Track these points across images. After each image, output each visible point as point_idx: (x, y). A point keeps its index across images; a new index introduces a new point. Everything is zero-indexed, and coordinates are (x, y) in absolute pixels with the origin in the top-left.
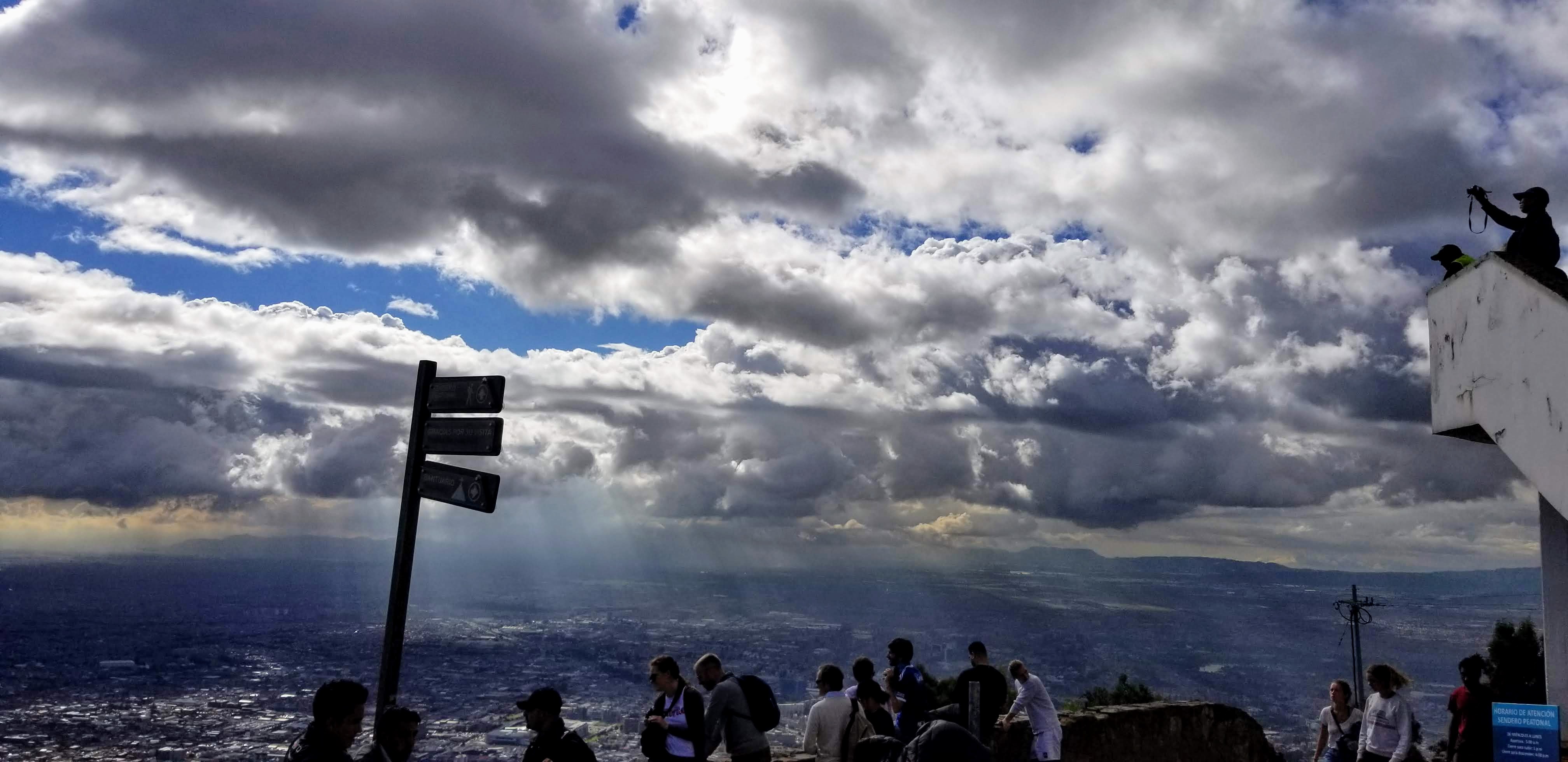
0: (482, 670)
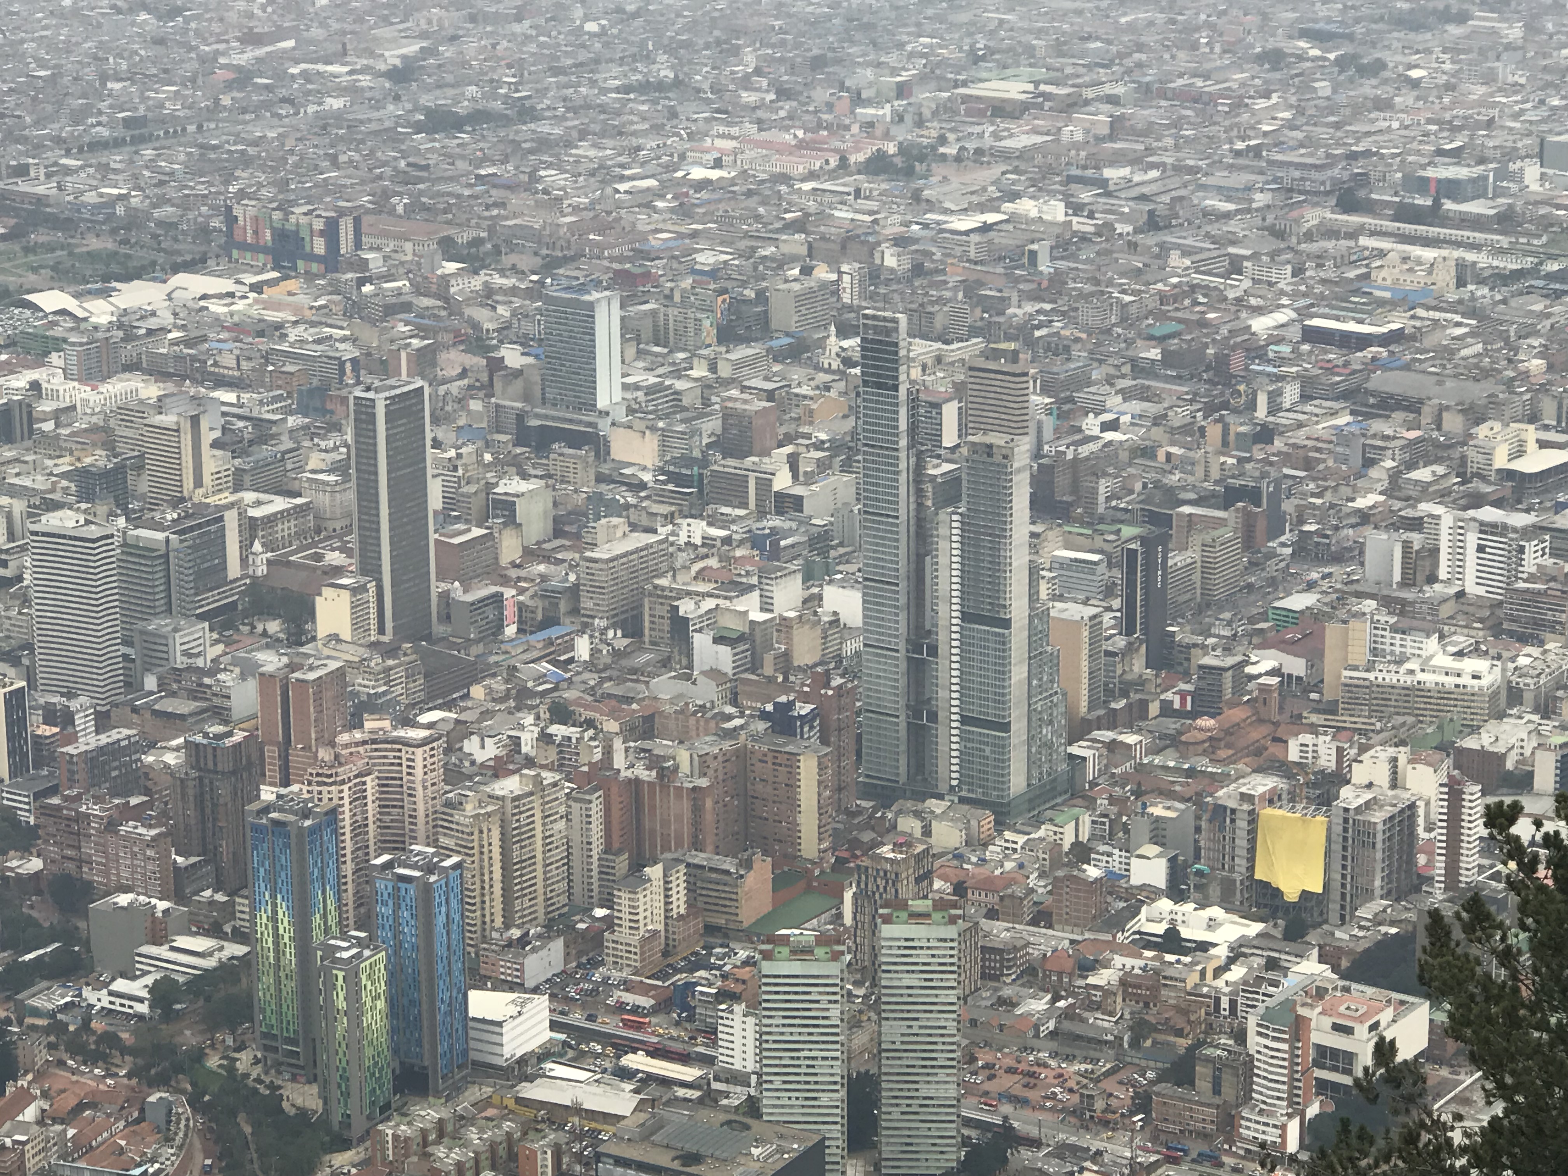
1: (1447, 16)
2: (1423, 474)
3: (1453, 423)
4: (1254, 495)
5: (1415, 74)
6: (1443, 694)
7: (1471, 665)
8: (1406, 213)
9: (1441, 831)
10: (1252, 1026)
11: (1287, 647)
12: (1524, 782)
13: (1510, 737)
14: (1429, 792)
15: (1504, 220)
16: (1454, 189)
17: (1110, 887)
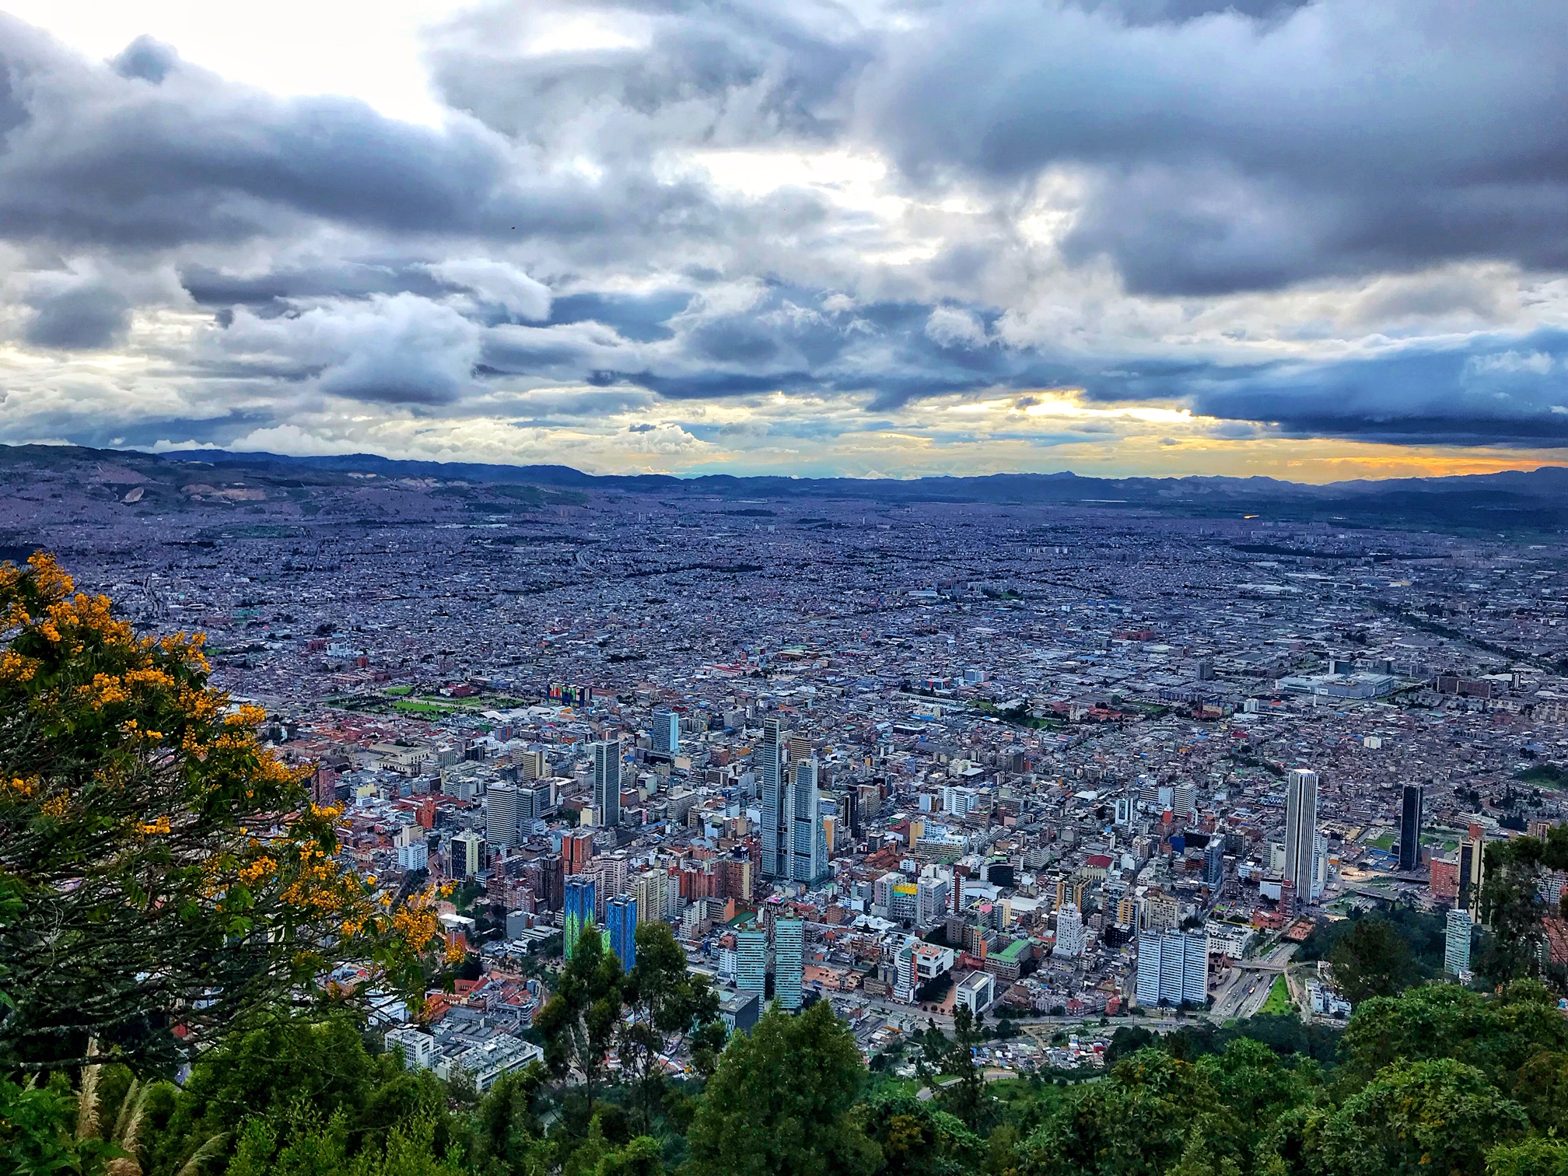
1: (930, 632)
2: (935, 775)
3: (944, 759)
4: (883, 781)
5: (922, 650)
6: (949, 848)
7: (957, 837)
8: (923, 693)
9: (953, 892)
10: (897, 957)
11: (897, 831)
12: (975, 876)
13: (971, 861)
14: (947, 879)
15: (954, 696)
16: (938, 685)
17: (845, 909)
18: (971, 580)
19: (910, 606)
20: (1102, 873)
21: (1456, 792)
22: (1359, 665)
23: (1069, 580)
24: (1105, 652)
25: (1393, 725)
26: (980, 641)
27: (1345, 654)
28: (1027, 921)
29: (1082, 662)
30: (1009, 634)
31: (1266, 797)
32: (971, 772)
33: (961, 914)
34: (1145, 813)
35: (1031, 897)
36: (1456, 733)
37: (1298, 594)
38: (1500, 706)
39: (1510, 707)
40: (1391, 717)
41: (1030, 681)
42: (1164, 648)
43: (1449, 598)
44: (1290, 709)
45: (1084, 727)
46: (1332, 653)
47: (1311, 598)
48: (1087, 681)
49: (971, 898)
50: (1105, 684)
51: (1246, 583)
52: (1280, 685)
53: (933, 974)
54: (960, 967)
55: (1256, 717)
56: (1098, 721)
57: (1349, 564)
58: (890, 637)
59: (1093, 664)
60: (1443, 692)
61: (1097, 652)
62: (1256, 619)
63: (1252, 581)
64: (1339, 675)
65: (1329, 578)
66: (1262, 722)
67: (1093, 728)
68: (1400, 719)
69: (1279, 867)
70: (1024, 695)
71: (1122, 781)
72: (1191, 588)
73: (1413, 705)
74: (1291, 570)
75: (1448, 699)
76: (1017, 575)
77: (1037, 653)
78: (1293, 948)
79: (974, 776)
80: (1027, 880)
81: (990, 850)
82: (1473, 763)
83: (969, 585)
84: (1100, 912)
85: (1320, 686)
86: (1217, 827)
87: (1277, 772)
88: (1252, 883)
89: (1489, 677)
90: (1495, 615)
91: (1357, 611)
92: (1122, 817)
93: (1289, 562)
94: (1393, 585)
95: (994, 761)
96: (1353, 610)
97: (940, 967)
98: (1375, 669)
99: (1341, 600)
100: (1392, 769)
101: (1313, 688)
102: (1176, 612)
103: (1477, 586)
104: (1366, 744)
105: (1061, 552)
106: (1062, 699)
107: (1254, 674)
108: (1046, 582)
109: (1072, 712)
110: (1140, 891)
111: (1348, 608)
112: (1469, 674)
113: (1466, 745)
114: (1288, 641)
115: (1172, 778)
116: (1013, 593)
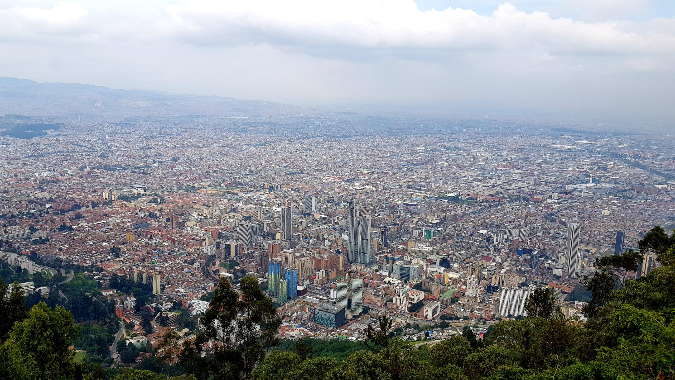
0: (565, 158)
1: (421, 164)
2: (420, 223)
4: (398, 225)
5: (417, 171)
6: (424, 251)
7: (428, 248)
8: (417, 189)
9: (425, 269)
10: (401, 294)
11: (403, 244)
12: (435, 263)
13: (433, 257)
14: (423, 264)
15: (429, 190)
16: (422, 186)
17: (381, 275)
18: (439, 142)
19: (413, 153)
20: (487, 263)
21: (639, 233)
22: (603, 180)
23: (481, 142)
24: (494, 173)
25: (615, 205)
26: (442, 168)
27: (597, 175)
28: (455, 281)
29: (484, 177)
30: (454, 165)
31: (559, 234)
32: (435, 222)
33: (427, 278)
34: (507, 240)
35: (457, 272)
36: (642, 209)
37: (579, 150)
38: (661, 198)
39: (665, 199)
40: (615, 202)
41: (462, 185)
42: (520, 171)
43: (644, 152)
44: (571, 198)
45: (483, 204)
46: (591, 175)
47: (584, 151)
48: (486, 185)
49: (432, 272)
50: (493, 186)
51: (557, 144)
52: (568, 188)
53: (415, 301)
54: (426, 299)
55: (557, 201)
56: (489, 202)
57: (602, 137)
58: (404, 166)
59: (489, 178)
60: (638, 192)
61: (491, 173)
62: (560, 160)
63: (559, 144)
64: (594, 184)
65: (593, 143)
66: (559, 203)
67: (487, 204)
68: (619, 203)
69: (562, 263)
70: (459, 191)
71: (498, 227)
72: (533, 146)
73: (624, 197)
74: (576, 139)
75: (640, 195)
76: (459, 140)
77: (466, 173)
78: (565, 296)
79: (436, 223)
80: (456, 265)
81: (441, 253)
82: (647, 222)
83: (438, 144)
84: (485, 279)
85: (585, 189)
86: (537, 246)
87: (564, 224)
88: (550, 269)
89: (657, 186)
90: (663, 160)
91: (604, 157)
92: (497, 241)
93: (576, 136)
94: (620, 146)
95: (445, 218)
96: (602, 157)
97: (418, 299)
98: (610, 182)
99: (596, 153)
100: (613, 224)
101: (582, 190)
102: (525, 156)
103: (656, 147)
104: (603, 213)
105: (478, 130)
106: (475, 192)
107: (557, 183)
108: (471, 143)
109: (478, 198)
110: (503, 271)
111: (600, 156)
112: (649, 184)
113: (646, 214)
114: (573, 169)
115: (519, 225)
116: (457, 148)
